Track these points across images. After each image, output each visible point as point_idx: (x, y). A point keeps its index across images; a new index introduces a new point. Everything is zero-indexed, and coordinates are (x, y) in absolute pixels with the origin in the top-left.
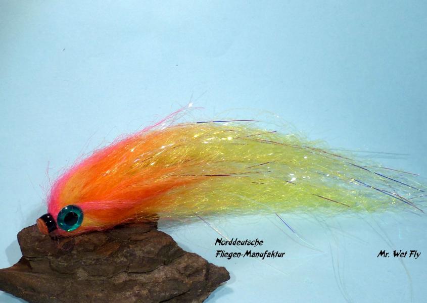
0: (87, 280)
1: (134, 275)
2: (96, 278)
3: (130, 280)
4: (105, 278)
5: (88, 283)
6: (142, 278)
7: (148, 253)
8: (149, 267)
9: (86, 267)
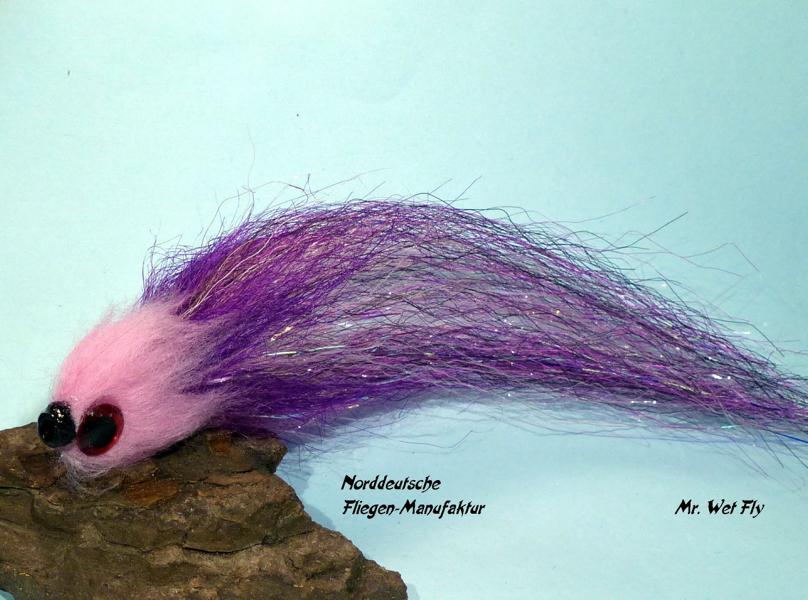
1: (197, 555)
2: (119, 548)
3: (185, 563)
4: (134, 551)
5: (99, 555)
6: (209, 563)
7: (232, 512)
8: (231, 542)
9: (100, 522)
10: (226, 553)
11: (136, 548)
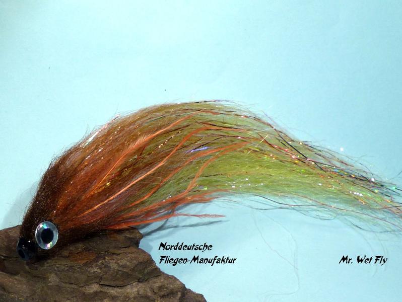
0: (58, 286)
1: (106, 288)
2: (67, 285)
3: (101, 292)
4: (75, 287)
5: (59, 289)
6: (113, 291)
8: (123, 281)
9: (58, 273)
10: (121, 286)
11: (76, 285)
